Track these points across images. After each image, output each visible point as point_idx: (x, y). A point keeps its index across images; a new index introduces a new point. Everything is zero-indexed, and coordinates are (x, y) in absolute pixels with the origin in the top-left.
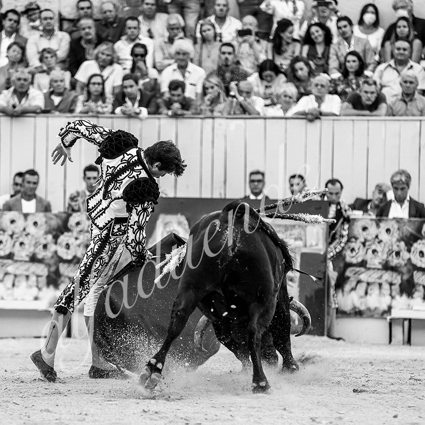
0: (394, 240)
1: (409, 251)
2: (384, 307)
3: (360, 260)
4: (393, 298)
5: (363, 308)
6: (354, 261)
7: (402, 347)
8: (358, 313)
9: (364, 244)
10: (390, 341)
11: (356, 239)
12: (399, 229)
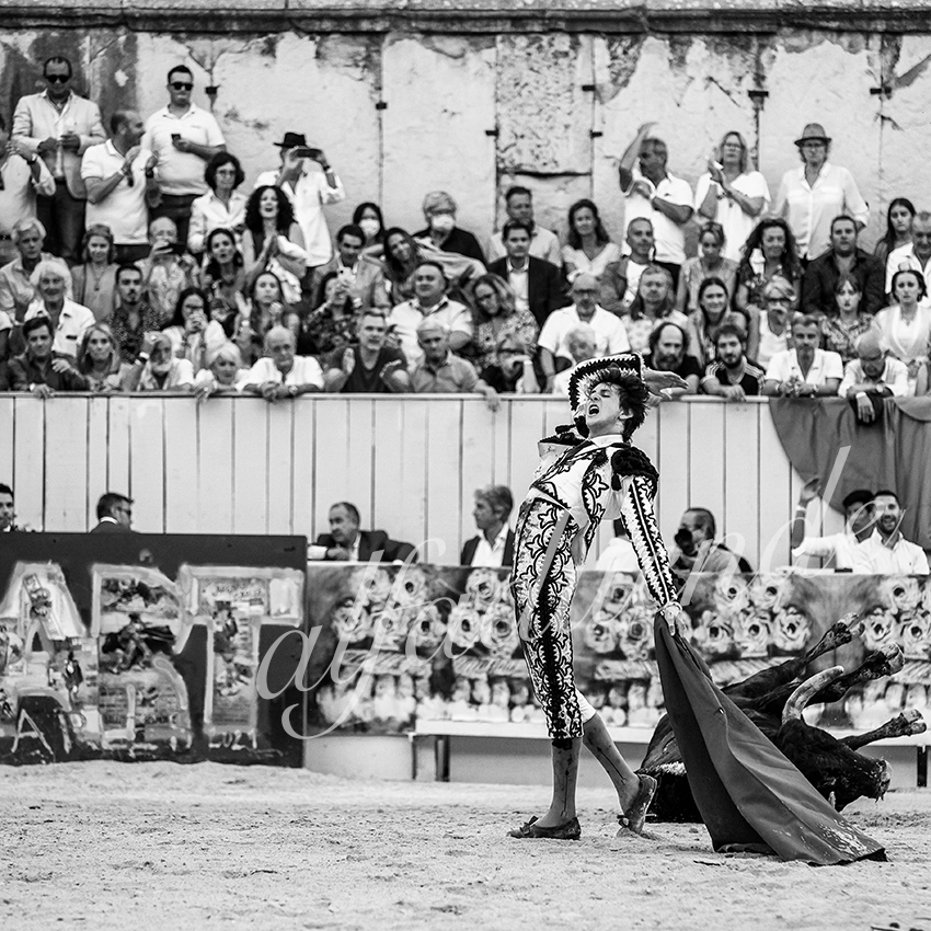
2: (404, 717)
4: (418, 700)
5: (367, 718)
8: (358, 728)
10: (414, 775)
12: (427, 584)
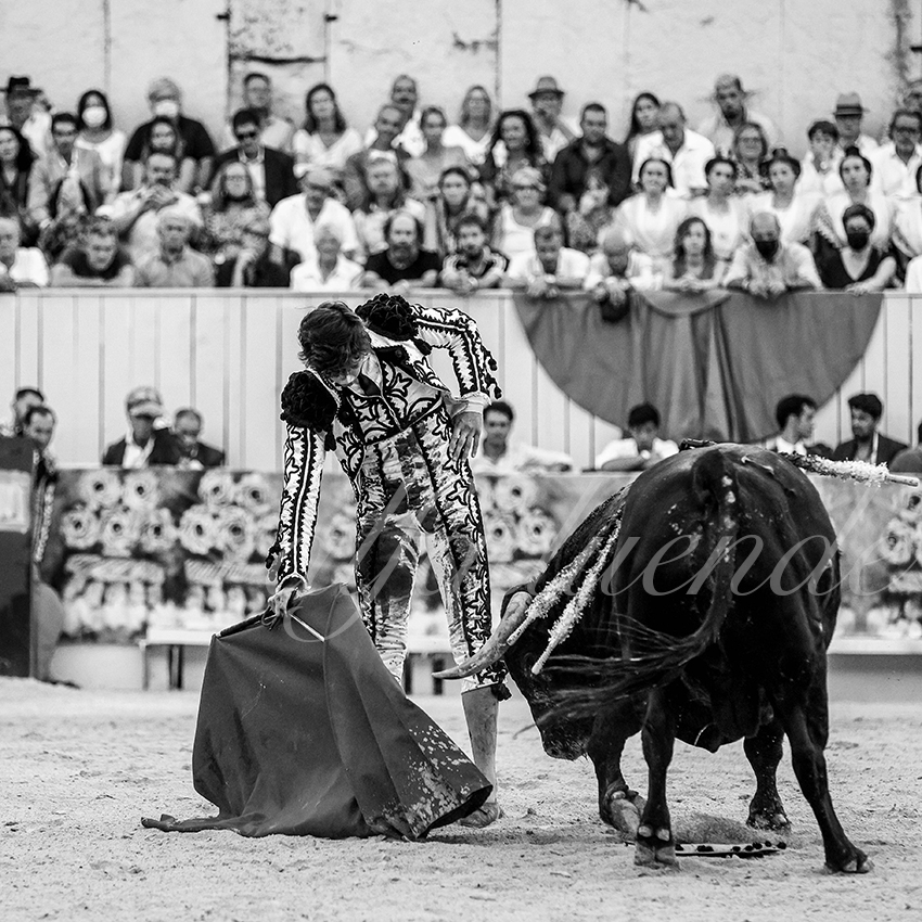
0: (151, 505)
1: (177, 524)
2: (135, 624)
3: (90, 542)
4: (150, 607)
5: (97, 627)
6: (81, 544)
7: (168, 694)
8: (89, 637)
9: (98, 514)
10: (146, 685)
11: (84, 504)
12: (159, 487)
